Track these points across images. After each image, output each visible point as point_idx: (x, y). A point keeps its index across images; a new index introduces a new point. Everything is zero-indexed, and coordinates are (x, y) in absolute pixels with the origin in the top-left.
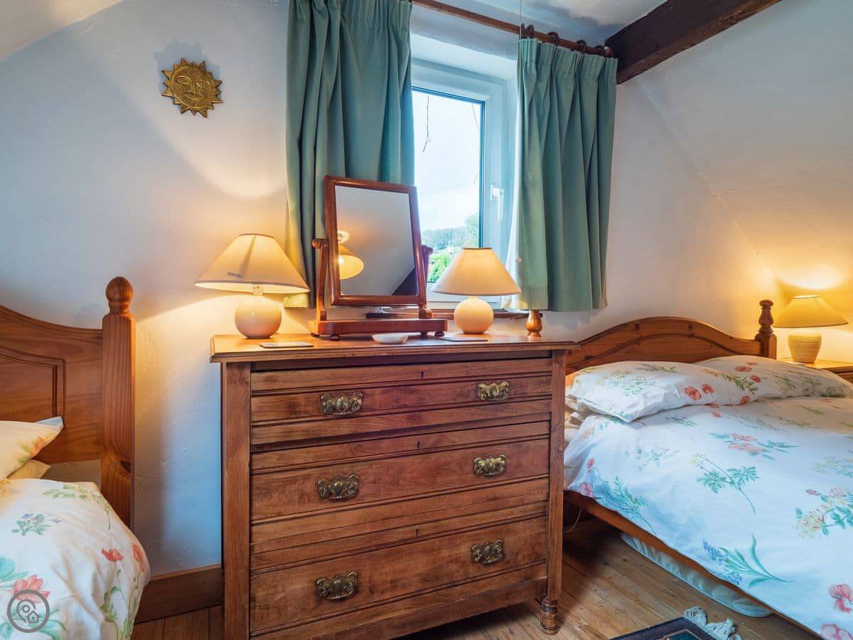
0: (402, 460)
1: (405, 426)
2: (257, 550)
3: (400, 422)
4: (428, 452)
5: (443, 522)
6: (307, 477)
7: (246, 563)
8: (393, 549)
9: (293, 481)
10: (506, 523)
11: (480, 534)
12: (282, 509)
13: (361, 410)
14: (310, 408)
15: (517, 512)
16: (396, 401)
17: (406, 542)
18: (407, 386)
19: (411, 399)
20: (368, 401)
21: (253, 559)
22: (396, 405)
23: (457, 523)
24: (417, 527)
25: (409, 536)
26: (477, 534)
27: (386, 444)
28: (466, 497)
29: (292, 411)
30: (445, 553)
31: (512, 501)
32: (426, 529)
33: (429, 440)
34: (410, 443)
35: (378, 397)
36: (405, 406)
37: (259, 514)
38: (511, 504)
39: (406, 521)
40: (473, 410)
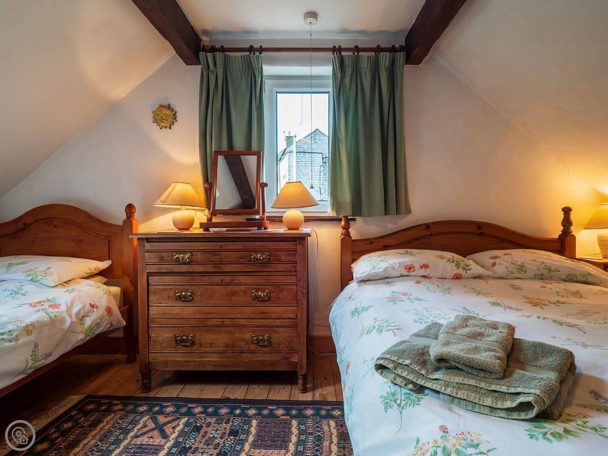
0: (214, 287)
1: (212, 270)
2: (151, 316)
3: (209, 268)
4: (227, 284)
5: (236, 320)
6: (171, 289)
7: (147, 321)
8: (211, 329)
9: (166, 289)
10: (272, 326)
11: (257, 330)
12: (161, 301)
13: (191, 261)
14: (169, 259)
15: (278, 322)
16: (208, 259)
17: (217, 326)
18: (214, 252)
19: (216, 258)
20: (194, 258)
21: (150, 320)
22: (208, 260)
23: (243, 322)
24: (223, 320)
25: (218, 323)
26: (255, 330)
27: (206, 279)
28: (247, 309)
29: (161, 259)
30: (238, 336)
31: (274, 316)
32: (227, 322)
33: (228, 279)
34: (217, 279)
35: (199, 257)
36: (213, 261)
37: (152, 302)
38: (273, 317)
39: (216, 316)
40: (248, 266)
